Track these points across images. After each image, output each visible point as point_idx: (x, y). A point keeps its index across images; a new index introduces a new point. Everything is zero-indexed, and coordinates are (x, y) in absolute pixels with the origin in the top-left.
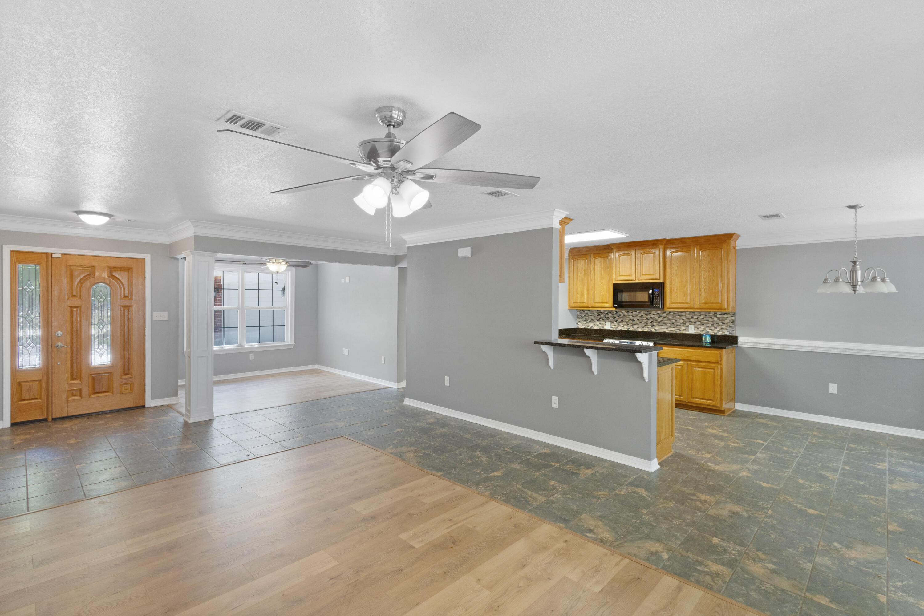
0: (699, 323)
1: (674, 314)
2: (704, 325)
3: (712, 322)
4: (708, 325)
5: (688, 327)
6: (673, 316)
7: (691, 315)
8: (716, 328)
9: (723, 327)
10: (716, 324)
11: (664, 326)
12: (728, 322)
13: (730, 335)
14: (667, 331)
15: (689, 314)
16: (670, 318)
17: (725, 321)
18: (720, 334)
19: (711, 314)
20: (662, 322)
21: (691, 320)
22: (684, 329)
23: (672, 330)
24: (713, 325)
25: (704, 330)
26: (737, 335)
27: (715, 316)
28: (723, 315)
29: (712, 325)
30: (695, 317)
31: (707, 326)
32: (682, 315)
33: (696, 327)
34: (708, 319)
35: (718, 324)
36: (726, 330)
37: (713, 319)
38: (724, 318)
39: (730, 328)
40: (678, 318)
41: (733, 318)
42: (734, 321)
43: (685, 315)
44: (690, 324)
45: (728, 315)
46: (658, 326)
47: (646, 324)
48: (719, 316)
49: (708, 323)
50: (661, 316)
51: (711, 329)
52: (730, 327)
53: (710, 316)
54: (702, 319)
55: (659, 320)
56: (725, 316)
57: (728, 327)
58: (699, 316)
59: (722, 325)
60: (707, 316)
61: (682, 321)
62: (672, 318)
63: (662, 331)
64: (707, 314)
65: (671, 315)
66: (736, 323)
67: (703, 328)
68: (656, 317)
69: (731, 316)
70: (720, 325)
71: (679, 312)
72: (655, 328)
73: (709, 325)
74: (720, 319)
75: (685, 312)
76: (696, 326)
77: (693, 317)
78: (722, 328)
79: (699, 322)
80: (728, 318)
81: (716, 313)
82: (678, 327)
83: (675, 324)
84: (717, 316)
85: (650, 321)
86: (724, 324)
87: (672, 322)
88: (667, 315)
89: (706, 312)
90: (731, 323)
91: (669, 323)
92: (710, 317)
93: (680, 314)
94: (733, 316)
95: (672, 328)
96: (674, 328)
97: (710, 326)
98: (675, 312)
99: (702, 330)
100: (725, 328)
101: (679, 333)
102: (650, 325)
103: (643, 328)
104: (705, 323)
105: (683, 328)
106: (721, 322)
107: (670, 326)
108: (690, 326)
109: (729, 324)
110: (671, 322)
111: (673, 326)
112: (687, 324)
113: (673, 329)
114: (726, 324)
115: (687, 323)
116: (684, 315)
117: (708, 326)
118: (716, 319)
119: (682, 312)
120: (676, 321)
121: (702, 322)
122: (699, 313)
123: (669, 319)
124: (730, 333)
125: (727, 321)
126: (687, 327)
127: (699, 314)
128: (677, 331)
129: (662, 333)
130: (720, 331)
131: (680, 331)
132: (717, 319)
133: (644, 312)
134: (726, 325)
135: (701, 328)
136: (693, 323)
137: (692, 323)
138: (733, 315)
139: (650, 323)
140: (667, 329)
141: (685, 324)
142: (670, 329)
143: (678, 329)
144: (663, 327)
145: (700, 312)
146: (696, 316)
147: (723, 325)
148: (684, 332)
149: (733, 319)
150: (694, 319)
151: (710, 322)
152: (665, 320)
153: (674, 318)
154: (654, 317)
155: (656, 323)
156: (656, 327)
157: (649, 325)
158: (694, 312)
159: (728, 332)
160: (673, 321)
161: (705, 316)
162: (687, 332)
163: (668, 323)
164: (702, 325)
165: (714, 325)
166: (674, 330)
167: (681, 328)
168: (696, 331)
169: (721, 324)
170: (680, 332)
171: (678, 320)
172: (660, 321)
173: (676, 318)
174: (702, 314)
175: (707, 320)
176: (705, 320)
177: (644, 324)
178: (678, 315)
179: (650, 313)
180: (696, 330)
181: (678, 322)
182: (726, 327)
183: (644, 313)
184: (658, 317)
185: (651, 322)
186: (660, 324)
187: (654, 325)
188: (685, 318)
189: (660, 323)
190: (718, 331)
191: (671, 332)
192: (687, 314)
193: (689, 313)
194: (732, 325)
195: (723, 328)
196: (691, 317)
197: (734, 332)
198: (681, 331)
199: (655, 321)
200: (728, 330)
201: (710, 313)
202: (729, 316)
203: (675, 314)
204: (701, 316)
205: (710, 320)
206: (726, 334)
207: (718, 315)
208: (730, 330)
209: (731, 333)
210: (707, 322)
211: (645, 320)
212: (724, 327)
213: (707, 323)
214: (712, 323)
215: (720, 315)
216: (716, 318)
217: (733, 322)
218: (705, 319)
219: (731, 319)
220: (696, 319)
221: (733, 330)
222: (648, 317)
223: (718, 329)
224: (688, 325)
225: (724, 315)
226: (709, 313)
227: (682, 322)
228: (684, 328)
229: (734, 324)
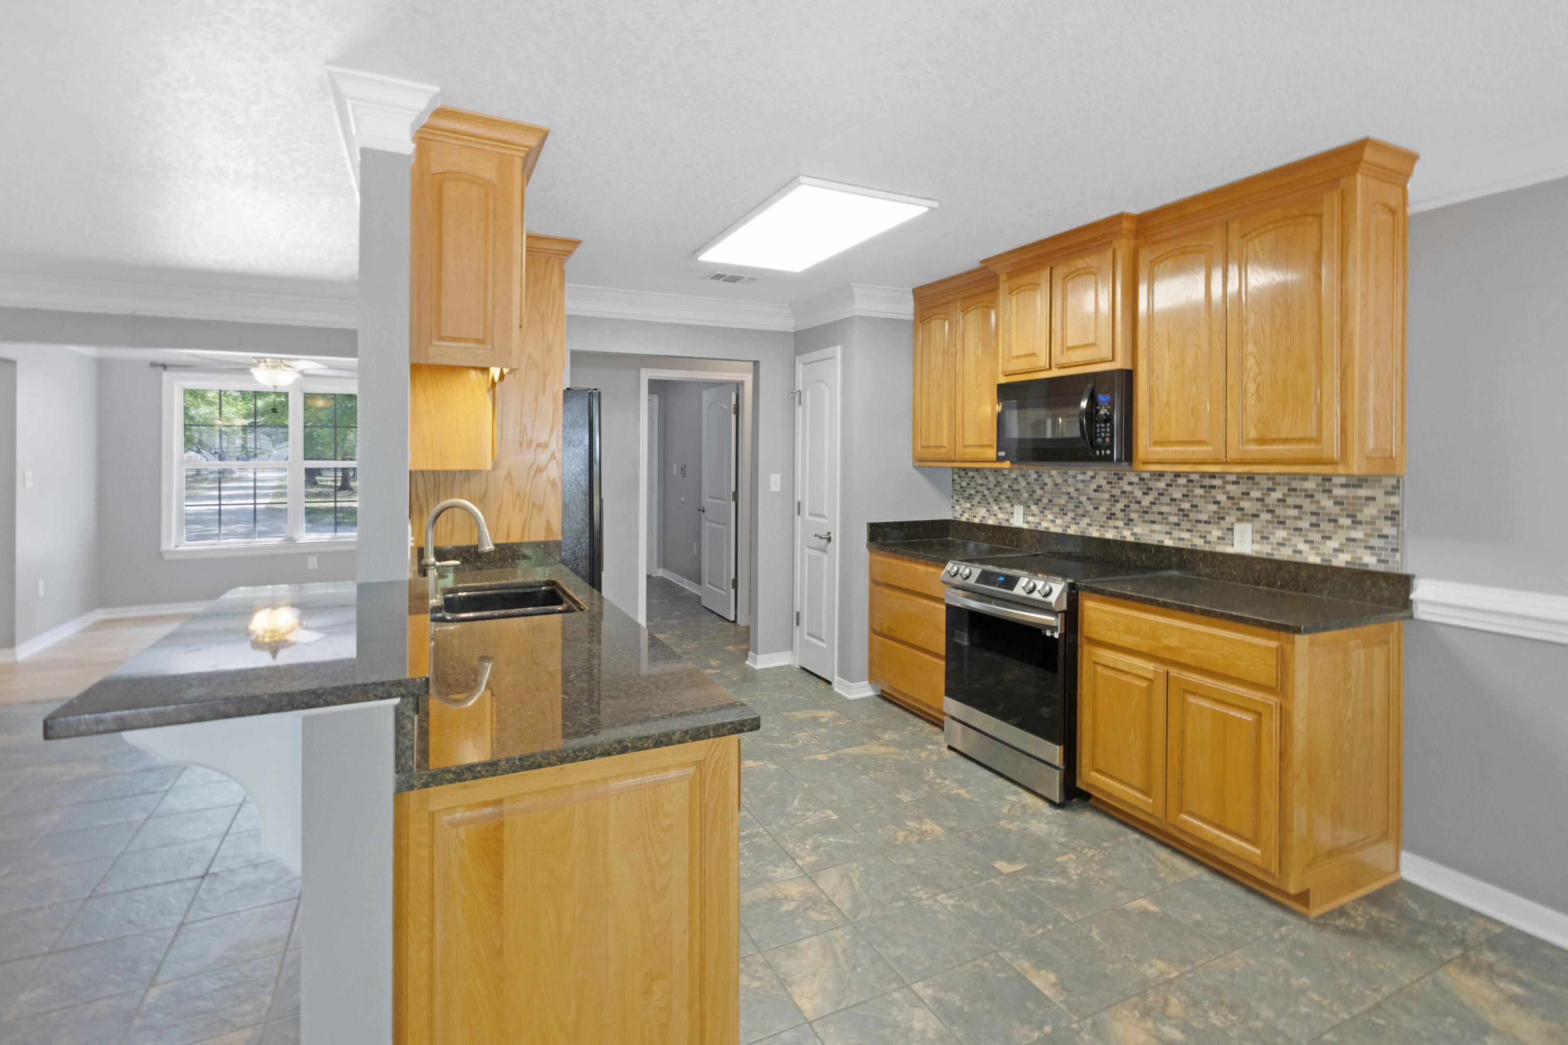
0: (1269, 516)
1: (1189, 481)
2: (1284, 523)
3: (1312, 514)
4: (1300, 524)
5: (1232, 530)
6: (1185, 491)
7: (1243, 488)
8: (1330, 538)
9: (1354, 534)
10: (1330, 521)
11: (1160, 523)
12: (1373, 517)
13: (1382, 568)
14: (1168, 542)
15: (1234, 483)
16: (1178, 495)
17: (1361, 511)
18: (1343, 565)
19: (1310, 485)
20: (1155, 508)
21: (1243, 504)
22: (1219, 538)
23: (1182, 539)
24: (1317, 525)
25: (1284, 545)
26: (1408, 570)
27: (1324, 491)
28: (1355, 486)
29: (1312, 525)
30: (1255, 494)
31: (1296, 529)
32: (1213, 487)
33: (1258, 532)
34: (1298, 501)
35: (1336, 521)
36: (1366, 547)
37: (1318, 502)
38: (1360, 498)
39: (1379, 543)
40: (1201, 497)
41: (1394, 500)
42: (1398, 513)
43: (1223, 487)
44: (1239, 520)
45: (1373, 487)
46: (1144, 521)
47: (1111, 516)
48: (1338, 492)
49: (1300, 518)
50: (1151, 489)
51: (1311, 542)
52: (1380, 536)
53: (1306, 490)
54: (1279, 500)
55: (1146, 501)
56: (1363, 492)
57: (1372, 536)
58: (1269, 489)
59: (1349, 528)
60: (1295, 490)
61: (1214, 508)
62: (1184, 496)
63: (1154, 539)
64: (1295, 484)
65: (1179, 486)
66: (1406, 519)
67: (1281, 534)
68: (1138, 493)
69: (1387, 493)
70: (1342, 527)
71: (1203, 475)
72: (1137, 530)
73: (1304, 524)
74: (1341, 503)
75: (1222, 475)
76: (1258, 524)
77: (1248, 494)
78: (1348, 540)
79: (1268, 511)
80: (1373, 499)
81: (1330, 480)
82: (1201, 527)
83: (1193, 516)
84: (1330, 491)
85: (1120, 505)
86: (1360, 523)
87: (1183, 510)
88: (1168, 485)
89: (1292, 476)
90: (1386, 518)
91: (1175, 515)
92: (1307, 496)
93: (1207, 482)
94: (1394, 490)
95: (1183, 530)
96: (1188, 530)
97: (1307, 530)
98: (1192, 477)
99: (1278, 544)
100: (1360, 540)
101: (1201, 551)
102: (1122, 519)
103: (1101, 526)
104: (1289, 517)
105: (1216, 533)
106: (1348, 516)
107: (1175, 524)
108: (1238, 527)
109: (1381, 523)
110: (1180, 510)
111: (1185, 525)
112: (1230, 519)
113: (1186, 535)
114: (1367, 523)
115: (1228, 514)
116: (1220, 487)
117: (1300, 530)
118: (1327, 503)
119: (1212, 476)
120: (1196, 506)
121: (1280, 511)
122: (1268, 479)
123: (1174, 500)
124: (1379, 561)
125: (1370, 511)
126: (1228, 529)
127: (1270, 484)
128: (1199, 544)
129: (1151, 546)
130: (1342, 551)
131: (1206, 542)
132: (1331, 502)
133: (1105, 474)
134: (1368, 529)
135: (1273, 533)
136: (1248, 515)
137: (1244, 516)
138: (1393, 487)
139: (1122, 510)
140: (1167, 533)
141: (1223, 518)
142: (1176, 534)
143: (1201, 537)
144: (1156, 527)
145: (1271, 477)
146: (1258, 489)
147: (1355, 529)
148: (1220, 549)
149: (1394, 506)
150: (1252, 499)
151: (1306, 513)
152: (1162, 504)
153: (1187, 496)
154: (1132, 493)
155: (1137, 512)
156: (1136, 525)
157: (1117, 519)
158: (1251, 477)
159: (1372, 554)
160: (1186, 506)
161: (1290, 490)
162: (1229, 550)
163: (1170, 514)
164: (1279, 523)
165: (1322, 527)
166: (1188, 540)
167: (1210, 533)
168: (1257, 547)
169: (1347, 522)
170: (1207, 548)
171: (1200, 503)
172: (1148, 504)
173: (1196, 496)
174: (1279, 484)
175: (1296, 507)
176: (1288, 507)
177: (1104, 513)
178: (1202, 487)
179: (1122, 479)
180: (1257, 542)
181: (1201, 512)
182: (1365, 535)
183: (1105, 478)
184: (1144, 494)
185: (1123, 507)
186: (1147, 517)
187: (1132, 520)
188: (1222, 498)
189: (1146, 512)
190: (1335, 550)
191: (1180, 545)
192: (1228, 483)
193: (1234, 478)
194: (1388, 530)
195: (1354, 540)
196: (1243, 494)
197: (1398, 556)
198: (1209, 542)
199: (1134, 507)
200: (1372, 548)
201: (1306, 479)
202: (1378, 493)
203: (1192, 481)
204: (1274, 490)
205: (1308, 505)
206: (1367, 565)
207: (1336, 485)
208: (1380, 548)
209: (1386, 562)
210: (1295, 512)
211: (1108, 500)
212: (1358, 534)
213: (1295, 518)
214: (1314, 519)
215: (1343, 486)
216: (1329, 498)
217: (1393, 516)
218: (1290, 501)
219: (1387, 505)
220: (1258, 500)
221: (1395, 550)
222: (1116, 492)
223: (1333, 544)
224: (1232, 524)
225: (1360, 486)
226: (1304, 477)
227: (1214, 512)
228: (1219, 533)
229: (1398, 525)
